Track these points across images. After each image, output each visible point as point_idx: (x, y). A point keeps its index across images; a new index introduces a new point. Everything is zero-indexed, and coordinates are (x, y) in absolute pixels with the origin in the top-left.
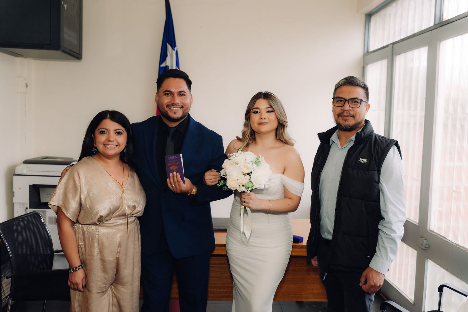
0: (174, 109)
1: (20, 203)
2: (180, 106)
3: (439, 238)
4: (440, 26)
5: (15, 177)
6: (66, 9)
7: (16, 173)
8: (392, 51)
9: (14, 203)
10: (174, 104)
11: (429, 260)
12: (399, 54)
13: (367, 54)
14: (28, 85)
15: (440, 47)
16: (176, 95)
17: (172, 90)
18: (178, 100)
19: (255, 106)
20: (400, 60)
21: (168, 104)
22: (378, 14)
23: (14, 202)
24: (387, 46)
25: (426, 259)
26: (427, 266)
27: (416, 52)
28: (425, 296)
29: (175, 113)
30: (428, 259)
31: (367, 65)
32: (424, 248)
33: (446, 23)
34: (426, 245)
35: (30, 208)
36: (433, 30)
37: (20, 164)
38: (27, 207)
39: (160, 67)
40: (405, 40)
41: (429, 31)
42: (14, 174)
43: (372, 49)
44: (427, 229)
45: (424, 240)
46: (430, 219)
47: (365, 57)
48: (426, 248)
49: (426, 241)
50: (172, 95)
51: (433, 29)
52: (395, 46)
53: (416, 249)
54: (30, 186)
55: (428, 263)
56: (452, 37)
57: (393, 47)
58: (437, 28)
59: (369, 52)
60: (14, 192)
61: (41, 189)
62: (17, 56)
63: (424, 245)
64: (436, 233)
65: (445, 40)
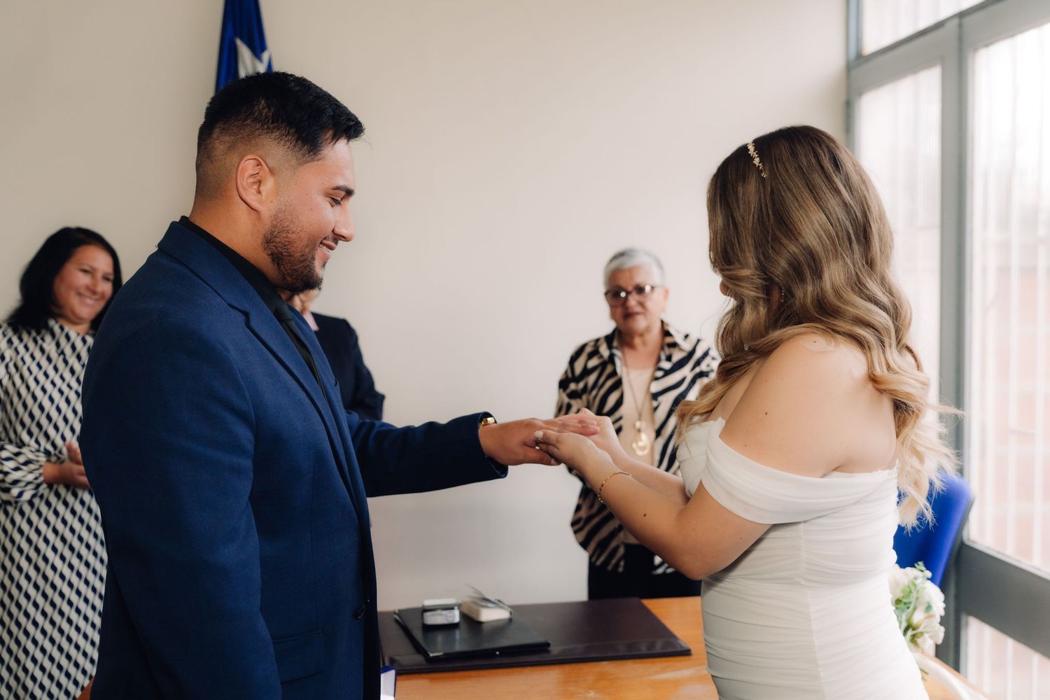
8: (960, 38)
12: (985, 47)
24: (939, 25)
31: (862, 93)
43: (871, 47)
47: (853, 72)
52: (967, 20)
57: (960, 26)
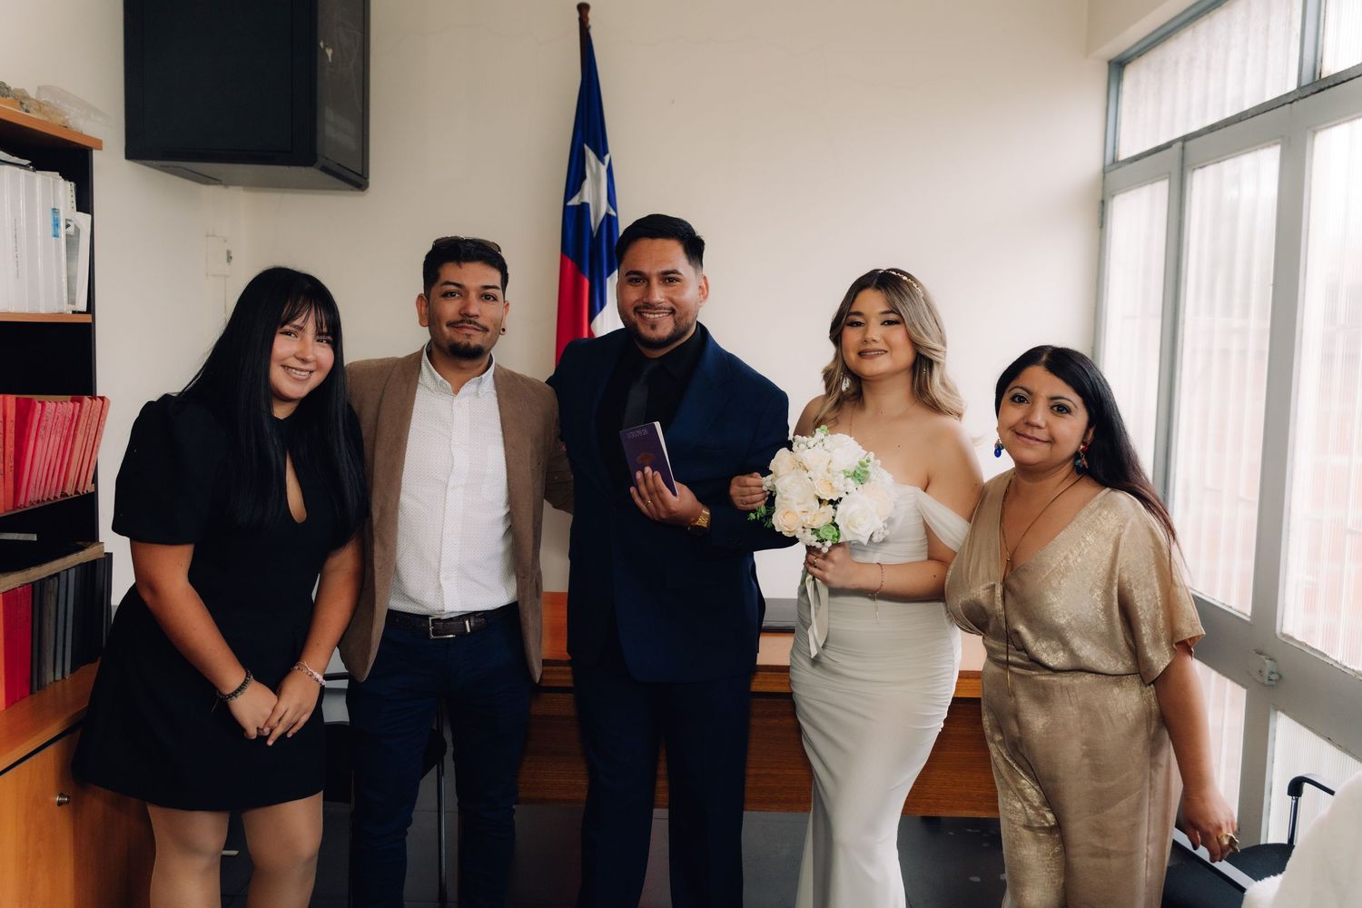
0: (652, 316)
2: (665, 309)
3: (1309, 655)
4: (1314, 91)
6: (330, 59)
8: (1183, 159)
10: (650, 306)
11: (1279, 713)
12: (1201, 168)
13: (1114, 167)
14: (234, 255)
15: (1313, 146)
16: (654, 281)
17: (645, 270)
18: (658, 294)
19: (854, 309)
20: (1202, 183)
21: (638, 304)
22: (1144, 60)
24: (1168, 145)
25: (1272, 711)
26: (1275, 731)
27: (1247, 161)
28: (1269, 810)
29: (653, 327)
30: (1277, 710)
31: (1113, 196)
32: (1266, 682)
33: (1331, 84)
34: (1272, 673)
36: (1295, 103)
39: (565, 207)
40: (1219, 129)
41: (1284, 105)
43: (1124, 154)
44: (1275, 630)
45: (1267, 661)
46: (1284, 605)
47: (1107, 175)
48: (1271, 683)
49: (1272, 662)
50: (646, 283)
51: (1296, 100)
52: (1189, 144)
53: (1243, 685)
55: (1276, 721)
56: (1347, 121)
57: (1183, 148)
58: (1306, 97)
59: (1118, 162)
62: (207, 183)
63: (1266, 673)
64: (1300, 643)
65: (1327, 128)
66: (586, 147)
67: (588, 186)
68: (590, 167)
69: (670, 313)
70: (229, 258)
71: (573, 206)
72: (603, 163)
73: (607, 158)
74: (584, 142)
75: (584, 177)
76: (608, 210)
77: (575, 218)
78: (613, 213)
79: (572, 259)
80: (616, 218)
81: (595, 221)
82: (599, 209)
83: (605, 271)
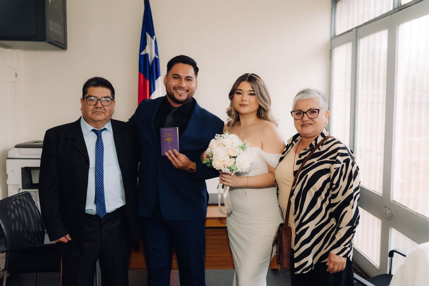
0: (180, 91)
1: (13, 185)
2: (185, 89)
3: (401, 207)
4: (398, 10)
5: (8, 161)
6: (50, 3)
7: (9, 157)
8: (356, 35)
9: (7, 185)
10: (180, 88)
11: (392, 228)
12: (363, 38)
13: (334, 38)
14: (17, 74)
15: (398, 29)
16: (183, 79)
17: (181, 74)
18: (185, 84)
19: (239, 88)
20: (363, 43)
21: (175, 86)
23: (8, 183)
24: (352, 30)
25: (390, 227)
26: (391, 234)
27: (377, 35)
29: (180, 96)
30: (391, 227)
31: (334, 48)
32: (388, 217)
33: (404, 8)
34: (390, 214)
35: (23, 189)
36: (392, 14)
37: (13, 148)
38: (20, 188)
39: (140, 56)
40: (368, 24)
41: (389, 15)
42: (7, 158)
43: (338, 33)
44: (390, 199)
45: (388, 210)
46: (393, 190)
47: (332, 41)
48: (389, 217)
49: (390, 210)
50: (180, 79)
51: (392, 13)
52: (358, 29)
53: (380, 219)
54: (22, 168)
55: (391, 231)
56: (409, 20)
57: (356, 31)
58: (396, 12)
59: (336, 36)
60: (7, 175)
61: (32, 171)
62: (7, 48)
63: (387, 214)
64: (398, 203)
65: (403, 23)
66: (147, 33)
67: (148, 47)
68: (148, 40)
69: (186, 91)
70: (16, 76)
71: (142, 55)
72: (153, 38)
73: (154, 37)
74: (146, 31)
75: (146, 44)
76: (155, 56)
77: (143, 59)
78: (157, 57)
79: (143, 74)
80: (158, 59)
81: (151, 59)
82: (152, 56)
83: (155, 78)
